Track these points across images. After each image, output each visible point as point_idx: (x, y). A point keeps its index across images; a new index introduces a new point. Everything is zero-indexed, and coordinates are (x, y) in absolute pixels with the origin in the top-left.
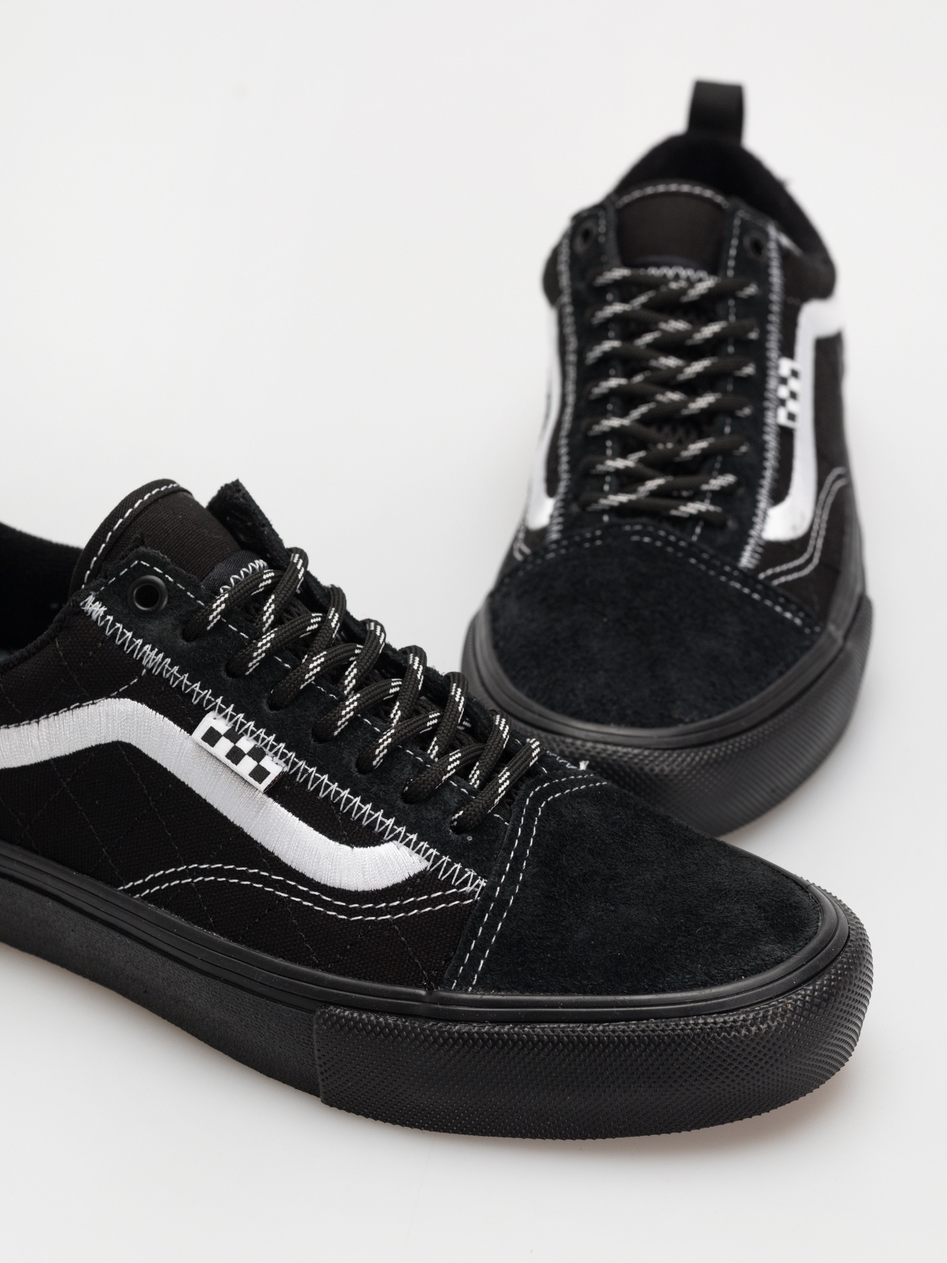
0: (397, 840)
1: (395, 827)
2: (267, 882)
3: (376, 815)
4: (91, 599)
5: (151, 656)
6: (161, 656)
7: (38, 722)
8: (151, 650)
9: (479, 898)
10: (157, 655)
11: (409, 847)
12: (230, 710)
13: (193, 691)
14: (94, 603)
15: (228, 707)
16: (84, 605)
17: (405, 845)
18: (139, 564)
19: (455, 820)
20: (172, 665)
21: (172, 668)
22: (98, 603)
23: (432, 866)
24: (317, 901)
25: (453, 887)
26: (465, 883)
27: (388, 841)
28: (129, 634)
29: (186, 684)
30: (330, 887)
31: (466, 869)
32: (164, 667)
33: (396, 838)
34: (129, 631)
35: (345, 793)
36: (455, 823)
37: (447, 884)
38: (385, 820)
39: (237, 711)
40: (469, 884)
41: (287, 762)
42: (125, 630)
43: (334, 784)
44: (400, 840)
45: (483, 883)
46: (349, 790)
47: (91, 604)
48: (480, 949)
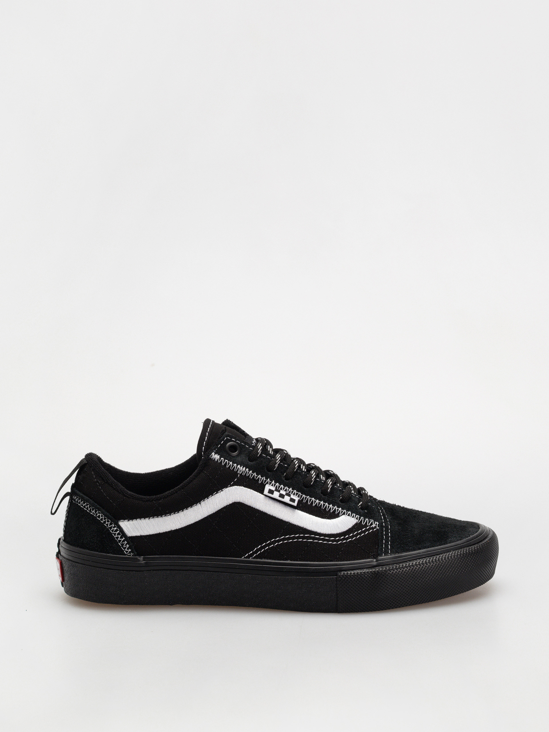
0: (345, 515)
1: (342, 510)
2: (303, 538)
4: (213, 454)
5: (241, 469)
6: (244, 468)
7: (200, 504)
8: (241, 467)
9: (378, 528)
10: (243, 468)
12: (273, 482)
13: (259, 478)
14: (215, 455)
15: (272, 482)
16: (212, 456)
17: (348, 515)
18: (227, 438)
19: (359, 506)
20: (249, 471)
21: (250, 472)
22: (216, 454)
23: (359, 521)
24: (324, 540)
25: (368, 526)
26: (372, 524)
27: (341, 515)
28: (231, 463)
29: (256, 476)
30: (327, 534)
31: (370, 520)
32: (247, 472)
33: (344, 514)
34: (231, 462)
36: (360, 507)
37: (366, 526)
38: (339, 509)
39: (276, 482)
41: (299, 496)
42: (229, 462)
43: (317, 500)
44: (346, 514)
45: (377, 523)
46: (322, 501)
47: (214, 455)
48: (387, 542)
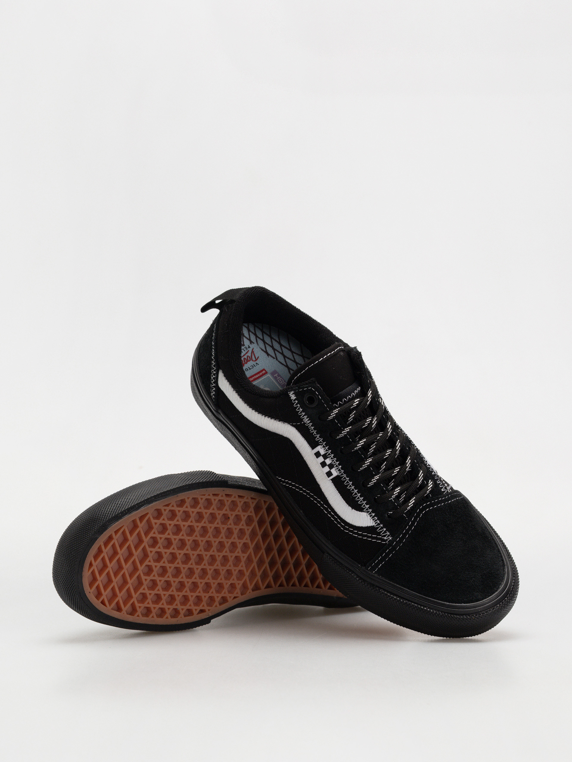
0: (368, 513)
1: (368, 509)
2: (322, 505)
3: (363, 502)
4: (292, 392)
5: (306, 420)
6: (309, 421)
8: (307, 418)
9: (388, 543)
10: (308, 420)
11: (371, 517)
12: (327, 448)
13: (317, 437)
14: (293, 394)
15: (326, 446)
16: (289, 393)
17: (370, 515)
18: (311, 388)
20: (312, 426)
22: (294, 395)
23: (376, 526)
25: (381, 535)
27: (364, 512)
28: (301, 410)
29: (315, 434)
30: (341, 518)
31: (387, 532)
32: (309, 425)
35: (356, 491)
36: (388, 515)
37: (379, 534)
38: (366, 505)
39: (329, 449)
40: (386, 537)
41: (340, 473)
42: (300, 408)
43: (353, 486)
45: (391, 538)
47: (292, 394)
48: (382, 560)
